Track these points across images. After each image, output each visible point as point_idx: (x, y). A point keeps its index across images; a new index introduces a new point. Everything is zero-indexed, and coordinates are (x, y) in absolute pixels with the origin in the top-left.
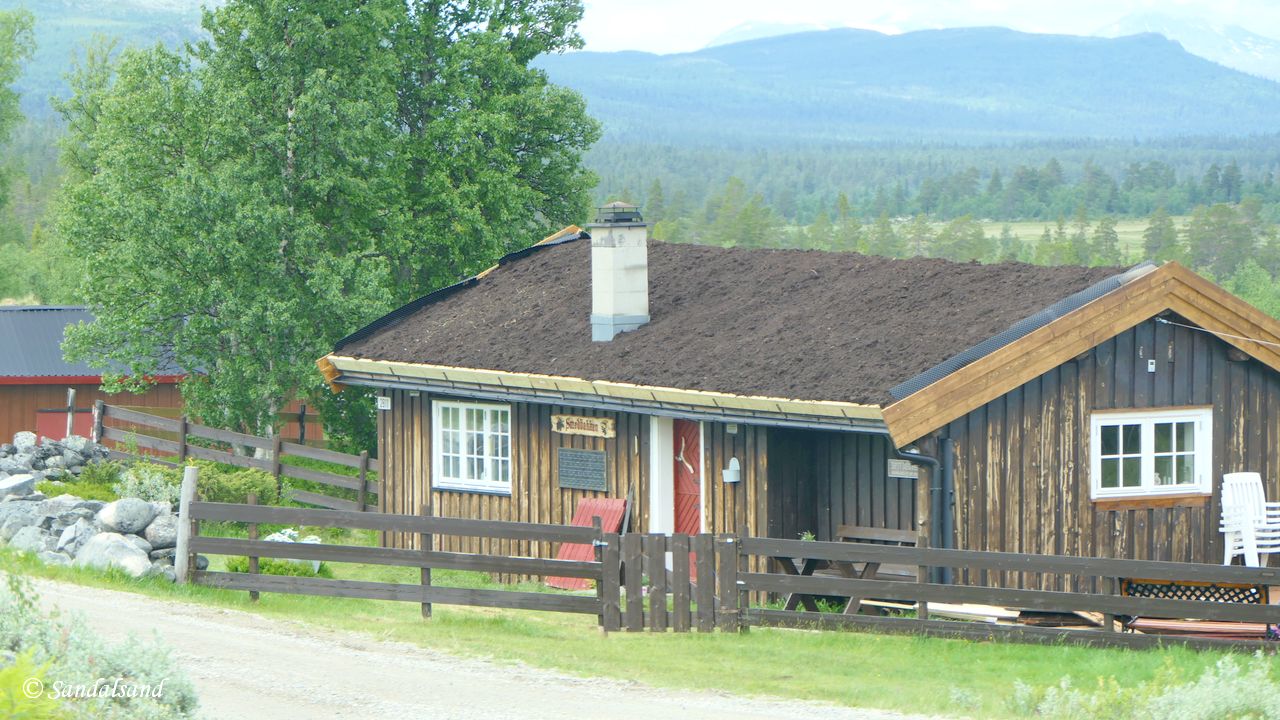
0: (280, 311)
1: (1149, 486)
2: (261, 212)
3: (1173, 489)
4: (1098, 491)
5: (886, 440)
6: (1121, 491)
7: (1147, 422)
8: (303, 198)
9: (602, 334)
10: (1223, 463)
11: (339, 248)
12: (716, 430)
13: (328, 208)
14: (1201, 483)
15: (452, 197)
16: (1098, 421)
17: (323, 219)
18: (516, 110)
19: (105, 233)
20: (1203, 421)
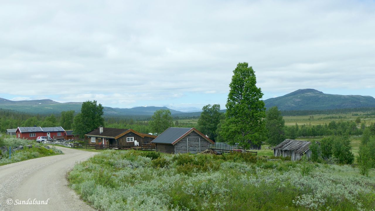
0: (84, 131)
1: (130, 141)
2: (83, 125)
3: (132, 141)
4: (127, 142)
5: (115, 139)
6: (128, 142)
7: (130, 138)
8: (86, 125)
9: (100, 133)
10: (134, 140)
11: (88, 128)
12: (106, 139)
13: (88, 125)
14: (133, 141)
15: (95, 124)
16: (127, 138)
17: (87, 126)
18: (99, 119)
19: (74, 127)
20: (133, 138)
